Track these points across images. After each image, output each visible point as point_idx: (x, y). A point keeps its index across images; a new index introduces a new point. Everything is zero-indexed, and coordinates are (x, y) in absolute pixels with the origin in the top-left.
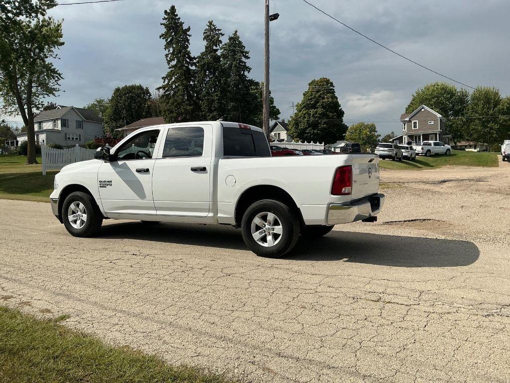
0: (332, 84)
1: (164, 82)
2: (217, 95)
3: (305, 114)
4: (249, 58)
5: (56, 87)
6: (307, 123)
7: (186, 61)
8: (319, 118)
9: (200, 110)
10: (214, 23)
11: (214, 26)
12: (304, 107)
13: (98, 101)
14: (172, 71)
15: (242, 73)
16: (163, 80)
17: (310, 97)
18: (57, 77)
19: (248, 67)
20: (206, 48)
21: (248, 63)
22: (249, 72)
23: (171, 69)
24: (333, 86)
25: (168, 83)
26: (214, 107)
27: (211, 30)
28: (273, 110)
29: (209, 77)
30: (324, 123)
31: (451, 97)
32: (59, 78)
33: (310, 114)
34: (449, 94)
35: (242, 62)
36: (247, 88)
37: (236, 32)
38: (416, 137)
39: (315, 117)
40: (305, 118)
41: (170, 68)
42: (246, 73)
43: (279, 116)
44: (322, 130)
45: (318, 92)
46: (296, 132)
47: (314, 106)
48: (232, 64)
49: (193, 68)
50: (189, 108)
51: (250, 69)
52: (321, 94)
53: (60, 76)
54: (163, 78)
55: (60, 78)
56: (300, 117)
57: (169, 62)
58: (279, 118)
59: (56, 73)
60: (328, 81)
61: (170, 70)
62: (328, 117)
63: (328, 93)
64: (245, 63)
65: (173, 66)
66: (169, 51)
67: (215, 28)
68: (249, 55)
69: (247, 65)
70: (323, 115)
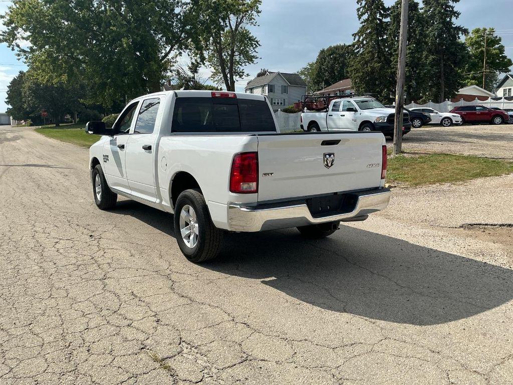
1: (354, 40)
5: (254, 54)
7: (380, 13)
9: (390, 66)
13: (310, 65)
14: (363, 26)
15: (448, 20)
16: (353, 37)
18: (255, 44)
19: (456, 12)
22: (457, 17)
23: (364, 24)
25: (358, 40)
28: (503, 61)
32: (256, 46)
35: (449, 6)
36: (454, 37)
41: (362, 23)
42: (454, 19)
43: (510, 68)
49: (388, 20)
50: (377, 65)
51: (459, 14)
53: (258, 43)
54: (353, 35)
55: (258, 45)
57: (360, 17)
58: (510, 71)
59: (253, 40)
61: (361, 25)
64: (453, 7)
65: (365, 21)
66: (361, 4)
69: (455, 9)
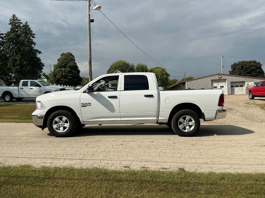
0: (73, 56)
2: (19, 57)
3: (60, 71)
4: (35, 38)
6: (61, 75)
8: (68, 73)
10: (16, 16)
11: (16, 18)
12: (59, 67)
15: (31, 45)
17: (62, 62)
19: (34, 43)
20: (11, 29)
21: (34, 40)
22: (35, 45)
24: (74, 57)
26: (17, 63)
27: (14, 20)
29: (12, 46)
30: (71, 76)
31: (128, 67)
33: (62, 71)
34: (127, 66)
35: (31, 39)
36: (35, 54)
37: (27, 22)
38: (115, 85)
39: (65, 73)
40: (60, 72)
42: (33, 46)
44: (70, 79)
45: (66, 59)
46: (55, 80)
47: (64, 67)
48: (25, 40)
52: (68, 61)
56: (56, 72)
60: (71, 54)
62: (72, 73)
63: (72, 60)
64: (32, 40)
67: (17, 19)
68: (35, 36)
69: (34, 41)
70: (70, 72)
